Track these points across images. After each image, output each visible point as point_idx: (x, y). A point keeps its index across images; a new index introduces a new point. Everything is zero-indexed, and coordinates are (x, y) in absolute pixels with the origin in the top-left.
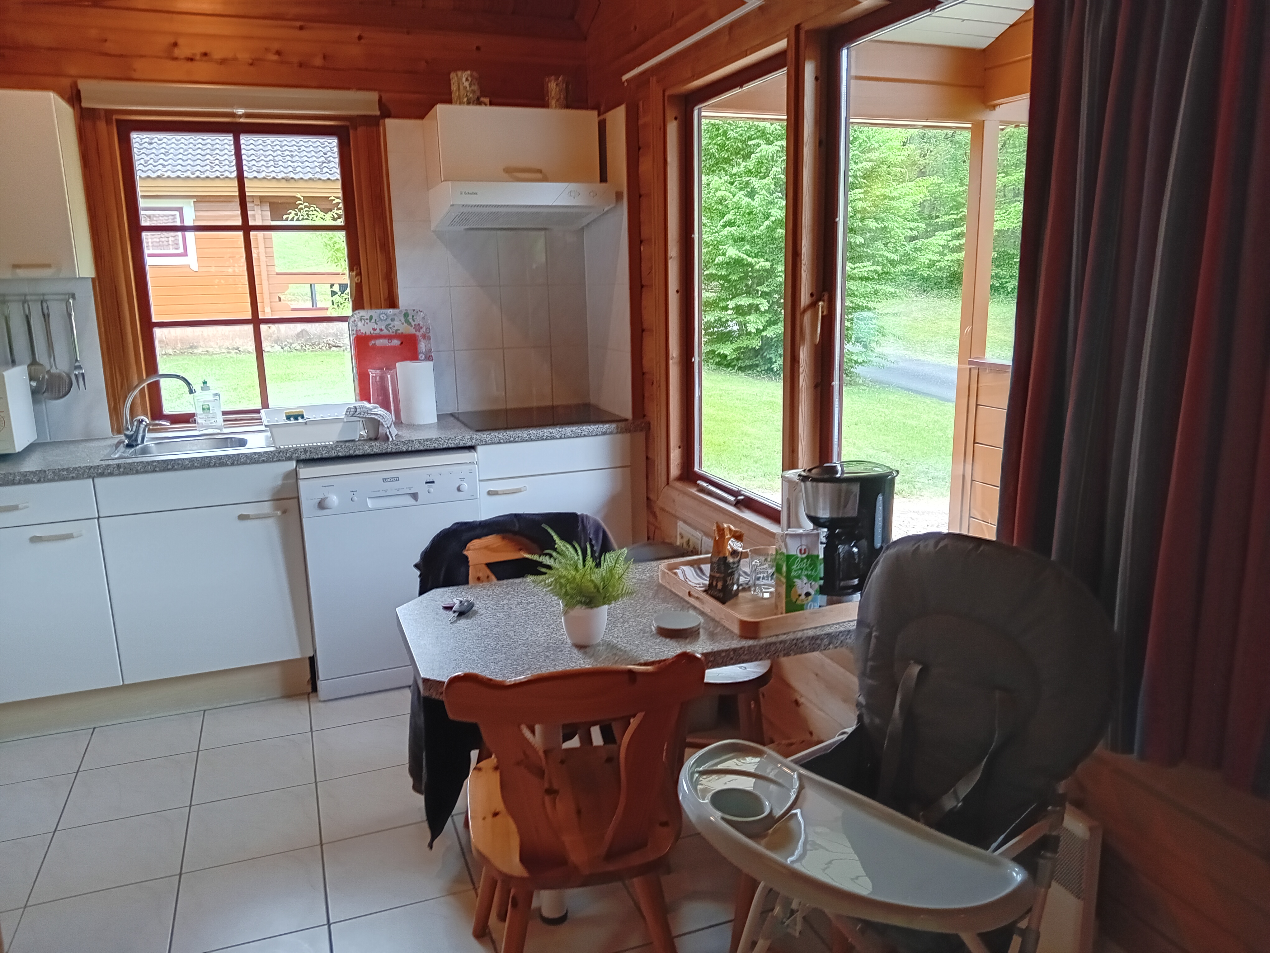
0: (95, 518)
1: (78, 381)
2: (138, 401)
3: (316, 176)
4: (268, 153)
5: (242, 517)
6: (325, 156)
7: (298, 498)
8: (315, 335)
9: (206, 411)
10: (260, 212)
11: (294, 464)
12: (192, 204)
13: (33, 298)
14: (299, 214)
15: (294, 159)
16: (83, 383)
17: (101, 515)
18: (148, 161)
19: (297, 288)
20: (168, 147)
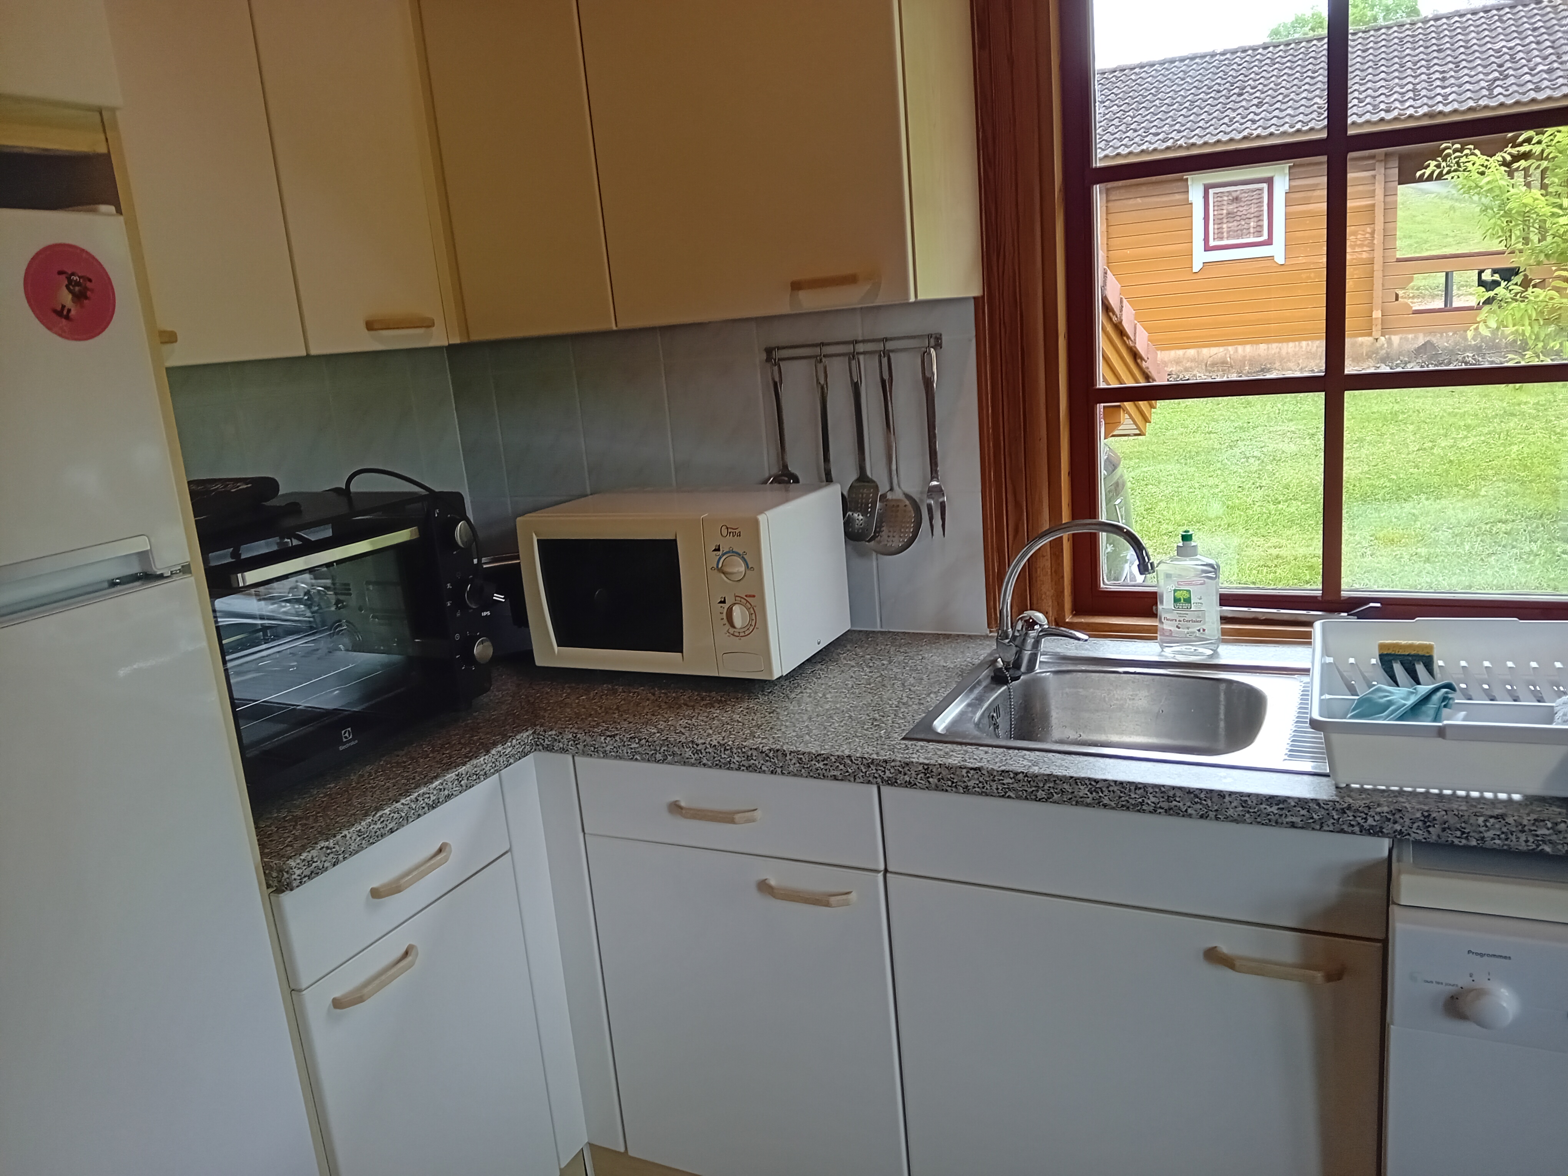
0: (877, 871)
1: (931, 519)
2: (1046, 563)
3: (1480, 102)
4: (1405, 81)
5: (1213, 956)
6: (1499, 69)
7: (1385, 943)
8: (1446, 348)
9: (1182, 604)
10: (1383, 171)
11: (1383, 846)
12: (1287, 171)
13: (870, 347)
14: (1443, 164)
15: (1447, 83)
16: (941, 523)
17: (890, 869)
18: (1234, 118)
19: (1425, 279)
20: (1263, 96)
